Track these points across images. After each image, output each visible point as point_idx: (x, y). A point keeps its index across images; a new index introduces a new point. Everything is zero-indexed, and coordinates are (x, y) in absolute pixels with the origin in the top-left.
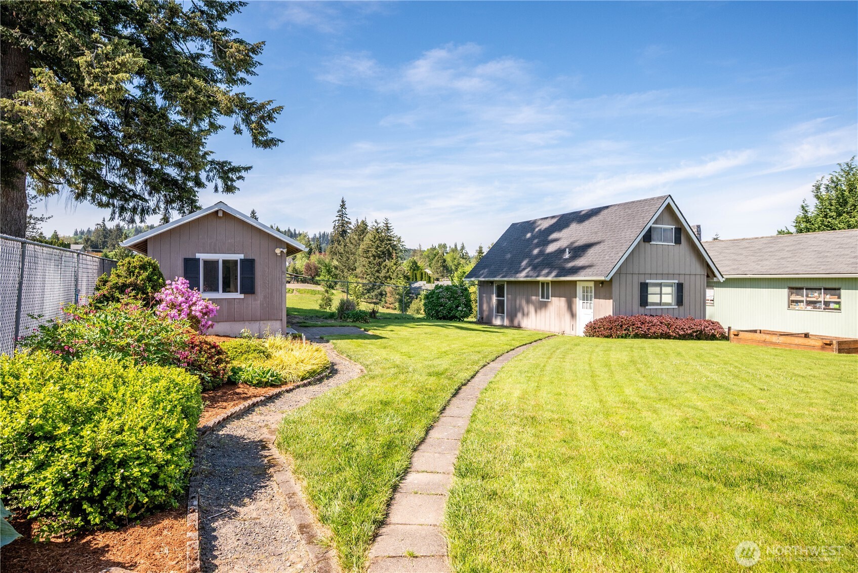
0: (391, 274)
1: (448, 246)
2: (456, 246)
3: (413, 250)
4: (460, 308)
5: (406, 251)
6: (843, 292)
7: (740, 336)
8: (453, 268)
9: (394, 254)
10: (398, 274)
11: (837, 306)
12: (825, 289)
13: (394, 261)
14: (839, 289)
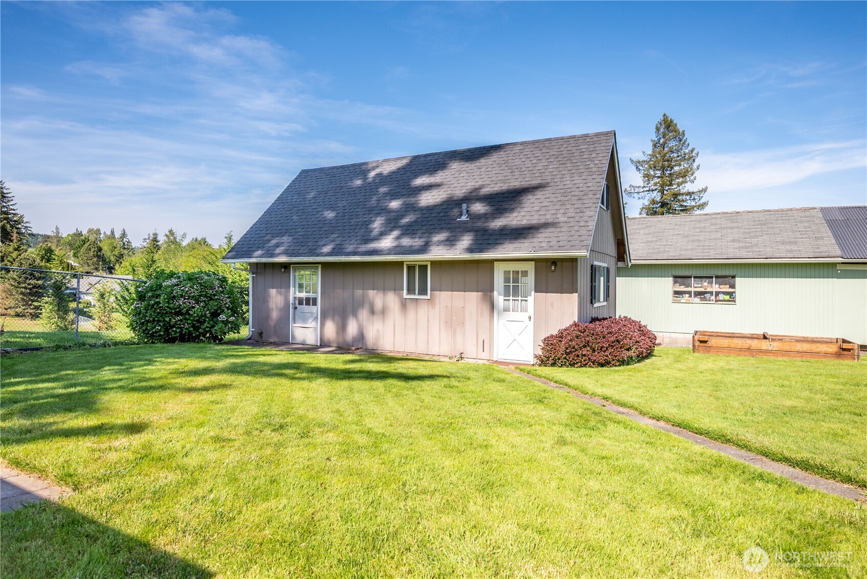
0: (9, 264)
1: (102, 232)
2: (113, 232)
3: (42, 236)
4: (222, 317)
5: (32, 235)
6: (738, 280)
7: (709, 344)
8: (113, 259)
9: (15, 235)
10: (21, 264)
11: (727, 297)
12: (717, 277)
13: (14, 245)
14: (734, 277)
